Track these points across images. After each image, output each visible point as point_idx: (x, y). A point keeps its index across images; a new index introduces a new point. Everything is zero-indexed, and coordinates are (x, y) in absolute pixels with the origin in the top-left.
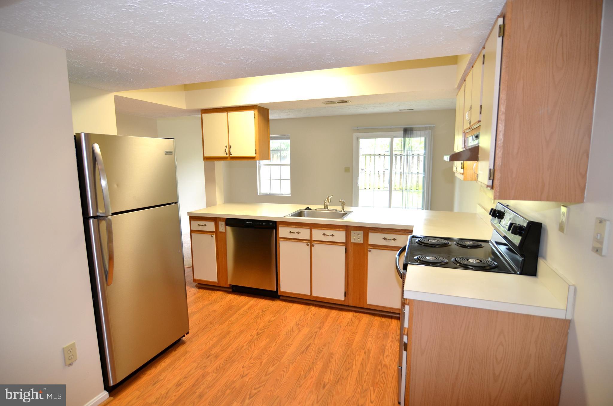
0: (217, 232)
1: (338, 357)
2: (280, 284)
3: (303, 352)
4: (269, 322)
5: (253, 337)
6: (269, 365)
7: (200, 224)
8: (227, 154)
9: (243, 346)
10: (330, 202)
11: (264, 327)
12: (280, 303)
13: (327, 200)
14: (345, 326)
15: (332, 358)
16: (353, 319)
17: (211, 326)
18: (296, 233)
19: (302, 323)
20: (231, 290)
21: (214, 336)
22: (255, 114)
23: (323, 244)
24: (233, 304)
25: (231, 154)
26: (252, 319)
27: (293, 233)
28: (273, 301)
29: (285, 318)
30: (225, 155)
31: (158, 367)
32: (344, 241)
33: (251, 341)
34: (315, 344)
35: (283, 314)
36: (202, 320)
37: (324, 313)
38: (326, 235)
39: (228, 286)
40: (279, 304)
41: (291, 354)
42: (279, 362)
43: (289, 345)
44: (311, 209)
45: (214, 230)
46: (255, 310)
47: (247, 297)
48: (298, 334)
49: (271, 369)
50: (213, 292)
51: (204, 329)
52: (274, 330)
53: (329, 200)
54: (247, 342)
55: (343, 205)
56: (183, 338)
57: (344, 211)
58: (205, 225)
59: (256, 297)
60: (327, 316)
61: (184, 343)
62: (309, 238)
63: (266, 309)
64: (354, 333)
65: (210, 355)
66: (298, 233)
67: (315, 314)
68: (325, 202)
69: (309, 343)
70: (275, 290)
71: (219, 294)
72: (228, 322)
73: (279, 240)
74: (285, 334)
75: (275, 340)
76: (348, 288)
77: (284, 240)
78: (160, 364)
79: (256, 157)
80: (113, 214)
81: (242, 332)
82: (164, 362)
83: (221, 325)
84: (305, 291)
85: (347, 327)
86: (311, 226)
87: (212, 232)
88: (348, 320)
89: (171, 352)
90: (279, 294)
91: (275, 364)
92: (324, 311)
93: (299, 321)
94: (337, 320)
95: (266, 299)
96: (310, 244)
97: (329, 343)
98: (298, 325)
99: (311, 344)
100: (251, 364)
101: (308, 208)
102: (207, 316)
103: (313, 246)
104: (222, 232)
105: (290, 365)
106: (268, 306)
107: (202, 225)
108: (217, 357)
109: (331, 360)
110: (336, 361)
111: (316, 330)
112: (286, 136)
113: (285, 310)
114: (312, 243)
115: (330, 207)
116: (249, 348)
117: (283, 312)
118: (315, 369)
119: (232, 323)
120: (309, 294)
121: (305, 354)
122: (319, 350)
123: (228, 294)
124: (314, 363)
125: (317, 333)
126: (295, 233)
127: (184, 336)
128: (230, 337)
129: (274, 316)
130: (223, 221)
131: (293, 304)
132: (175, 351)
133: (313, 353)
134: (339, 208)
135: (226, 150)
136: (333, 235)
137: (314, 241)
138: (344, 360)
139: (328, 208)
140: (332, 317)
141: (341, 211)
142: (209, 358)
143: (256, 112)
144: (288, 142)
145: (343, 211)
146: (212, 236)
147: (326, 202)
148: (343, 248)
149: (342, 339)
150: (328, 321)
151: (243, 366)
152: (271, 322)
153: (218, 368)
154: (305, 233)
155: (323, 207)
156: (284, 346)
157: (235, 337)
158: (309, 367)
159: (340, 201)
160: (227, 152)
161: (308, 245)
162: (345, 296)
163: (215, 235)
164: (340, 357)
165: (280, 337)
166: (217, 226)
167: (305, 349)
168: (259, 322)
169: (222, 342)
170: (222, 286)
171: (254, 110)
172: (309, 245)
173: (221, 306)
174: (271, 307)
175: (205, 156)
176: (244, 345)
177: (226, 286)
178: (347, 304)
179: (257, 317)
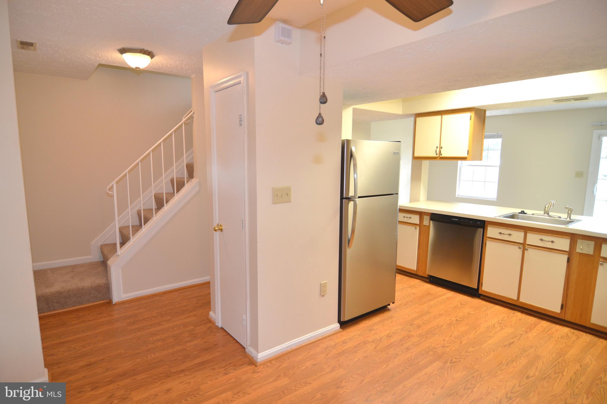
0: (420, 225)
1: (546, 360)
2: (482, 283)
3: (505, 346)
4: (468, 314)
5: (453, 321)
6: (469, 346)
7: (405, 216)
8: (437, 154)
9: (442, 326)
10: (553, 207)
11: (463, 316)
12: (481, 302)
13: (549, 206)
14: (558, 338)
15: (539, 359)
16: (570, 334)
17: (412, 304)
18: (507, 234)
19: (505, 323)
20: (428, 281)
21: (415, 312)
22: (471, 116)
23: (539, 249)
24: (431, 292)
25: (441, 154)
26: (450, 308)
27: (503, 234)
28: (473, 298)
29: (486, 315)
30: (435, 155)
31: (372, 320)
32: (567, 249)
33: (450, 324)
34: (519, 343)
35: (484, 311)
36: (403, 297)
37: (532, 321)
38: (544, 240)
39: (426, 276)
40: (479, 302)
41: (492, 344)
42: (479, 347)
43: (490, 337)
44: (526, 214)
45: (418, 223)
46: (453, 301)
47: (444, 290)
48: (499, 331)
49: (471, 349)
50: (411, 278)
51: (405, 304)
52: (474, 321)
53: (551, 204)
54: (446, 324)
55: (569, 212)
56: (389, 307)
57: (570, 218)
58: (410, 218)
59: (455, 292)
60: (535, 325)
61: (389, 310)
62: (522, 242)
63: (464, 303)
64: (569, 346)
65: (412, 324)
66: (510, 235)
67: (521, 320)
68: (545, 207)
69: (513, 341)
70: (476, 288)
71: (417, 281)
72: (427, 304)
73: (486, 240)
74: (486, 328)
75: (475, 329)
76: (566, 301)
77: (492, 240)
78: (373, 319)
79: (468, 158)
80: (359, 197)
81: (441, 315)
82: (375, 319)
83: (421, 305)
84: (511, 294)
85: (560, 339)
86: (526, 230)
87: (417, 225)
88: (563, 334)
89: (380, 313)
90: (480, 292)
91: (475, 347)
92: (532, 320)
93: (502, 321)
94: (549, 330)
95: (465, 295)
96: (523, 247)
97: (536, 347)
98: (501, 323)
99: (515, 342)
100: (452, 340)
101: (523, 212)
102: (408, 296)
103: (527, 250)
104: (426, 226)
105: (491, 352)
106: (467, 301)
107: (408, 217)
108: (419, 327)
109: (537, 360)
110: (543, 362)
111: (521, 333)
112: (498, 135)
113: (485, 308)
114: (525, 247)
115: (550, 214)
116: (449, 329)
117: (483, 310)
118: (518, 362)
119: (431, 306)
120: (516, 298)
121: (508, 348)
122: (524, 350)
123: (425, 283)
124: (517, 357)
125: (522, 336)
126: (505, 234)
127: (389, 305)
128: (430, 316)
129: (474, 311)
130: (428, 216)
131: (495, 305)
132: (383, 313)
133: (517, 349)
134: (564, 216)
135: (436, 150)
136: (552, 242)
137: (528, 245)
138: (554, 365)
139: (548, 214)
140: (542, 327)
141: (567, 219)
142: (412, 326)
143: (472, 114)
144: (500, 140)
145: (568, 219)
146: (416, 228)
147: (547, 207)
148: (565, 257)
149: (553, 347)
150: (536, 328)
151: (444, 340)
152: (471, 314)
153: (421, 335)
154: (518, 236)
155: (543, 212)
156: (485, 336)
157: (435, 317)
158: (512, 359)
159: (566, 208)
160: (438, 152)
161: (520, 248)
162: (562, 308)
163: (418, 227)
164: (549, 361)
165: (480, 328)
166: (421, 220)
167: (508, 344)
168: (458, 311)
169: (423, 318)
170: (420, 274)
171: (470, 112)
172: (522, 249)
173: (419, 291)
174: (471, 302)
175: (415, 156)
176: (444, 325)
177: (424, 276)
178: (563, 318)
179: (455, 307)
